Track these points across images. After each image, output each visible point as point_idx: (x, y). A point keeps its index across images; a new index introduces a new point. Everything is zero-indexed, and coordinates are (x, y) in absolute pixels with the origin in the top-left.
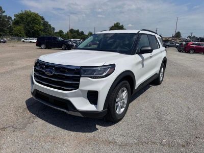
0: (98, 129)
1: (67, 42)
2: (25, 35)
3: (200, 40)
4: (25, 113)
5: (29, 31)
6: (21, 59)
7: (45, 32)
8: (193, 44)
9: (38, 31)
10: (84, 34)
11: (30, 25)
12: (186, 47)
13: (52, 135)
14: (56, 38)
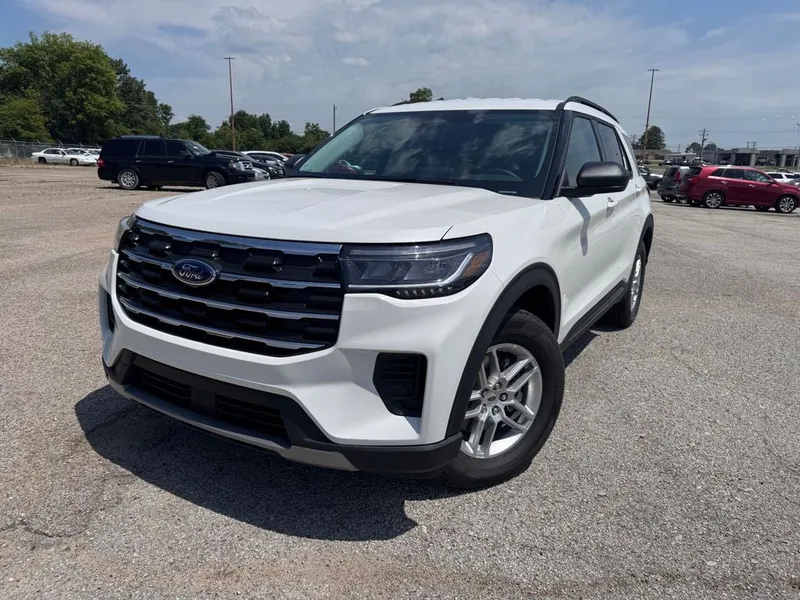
0: (414, 524)
1: (226, 163)
2: (46, 133)
3: (733, 158)
4: (79, 458)
5: (63, 121)
6: (39, 228)
7: (134, 124)
8: (718, 173)
9: (100, 121)
10: (291, 134)
11: (69, 94)
12: (691, 185)
13: (214, 557)
14: (181, 147)
